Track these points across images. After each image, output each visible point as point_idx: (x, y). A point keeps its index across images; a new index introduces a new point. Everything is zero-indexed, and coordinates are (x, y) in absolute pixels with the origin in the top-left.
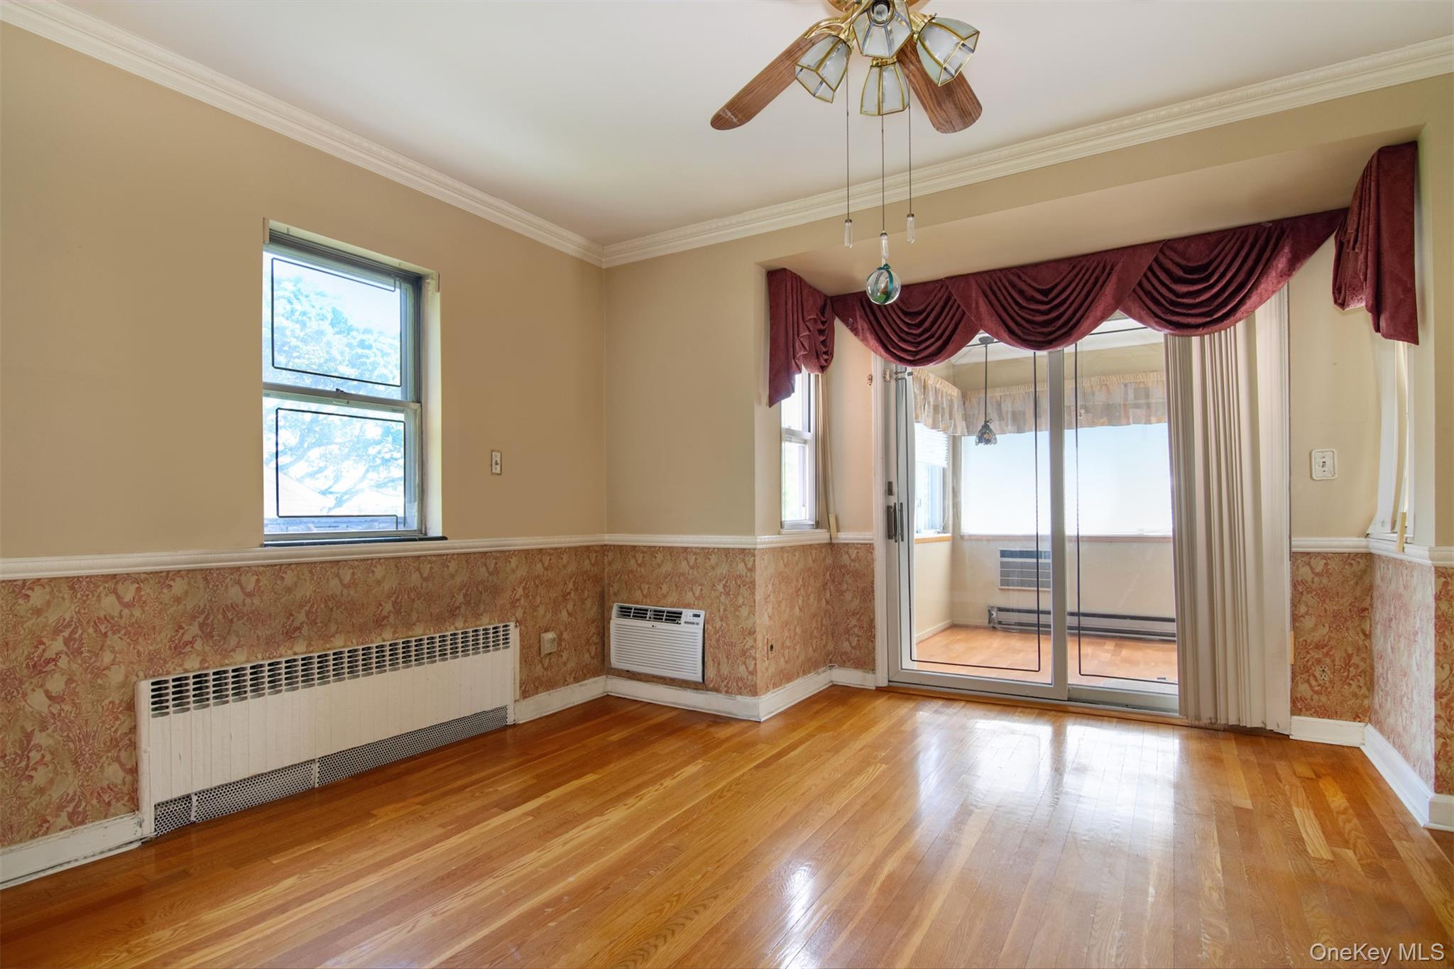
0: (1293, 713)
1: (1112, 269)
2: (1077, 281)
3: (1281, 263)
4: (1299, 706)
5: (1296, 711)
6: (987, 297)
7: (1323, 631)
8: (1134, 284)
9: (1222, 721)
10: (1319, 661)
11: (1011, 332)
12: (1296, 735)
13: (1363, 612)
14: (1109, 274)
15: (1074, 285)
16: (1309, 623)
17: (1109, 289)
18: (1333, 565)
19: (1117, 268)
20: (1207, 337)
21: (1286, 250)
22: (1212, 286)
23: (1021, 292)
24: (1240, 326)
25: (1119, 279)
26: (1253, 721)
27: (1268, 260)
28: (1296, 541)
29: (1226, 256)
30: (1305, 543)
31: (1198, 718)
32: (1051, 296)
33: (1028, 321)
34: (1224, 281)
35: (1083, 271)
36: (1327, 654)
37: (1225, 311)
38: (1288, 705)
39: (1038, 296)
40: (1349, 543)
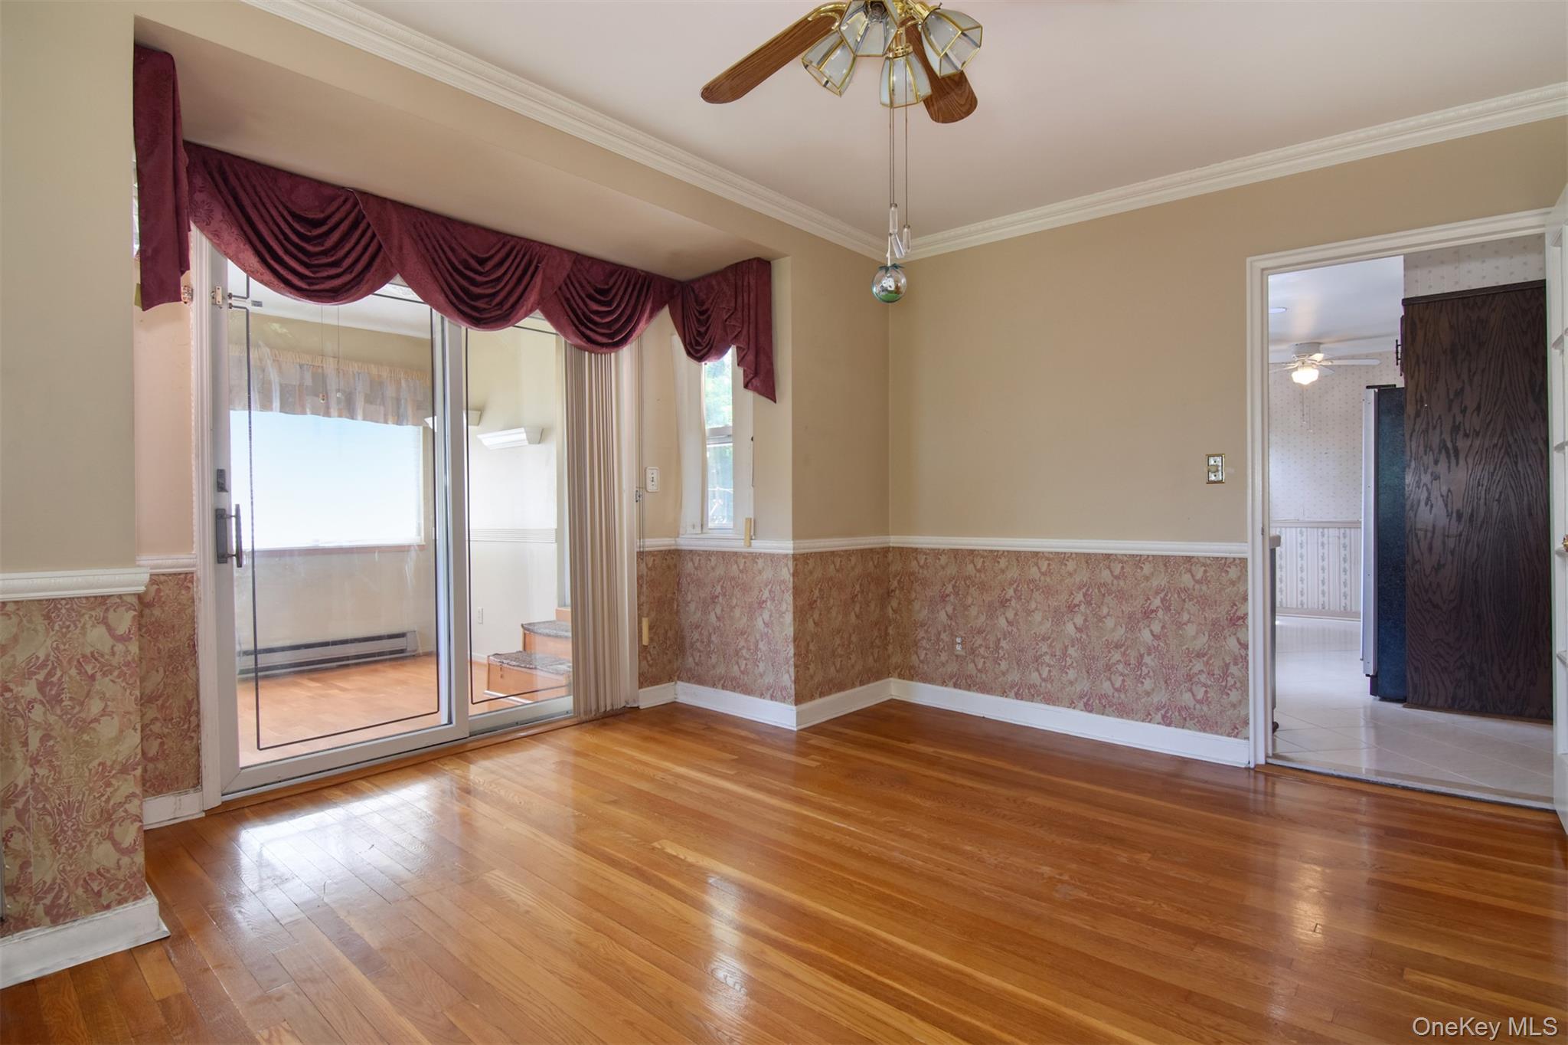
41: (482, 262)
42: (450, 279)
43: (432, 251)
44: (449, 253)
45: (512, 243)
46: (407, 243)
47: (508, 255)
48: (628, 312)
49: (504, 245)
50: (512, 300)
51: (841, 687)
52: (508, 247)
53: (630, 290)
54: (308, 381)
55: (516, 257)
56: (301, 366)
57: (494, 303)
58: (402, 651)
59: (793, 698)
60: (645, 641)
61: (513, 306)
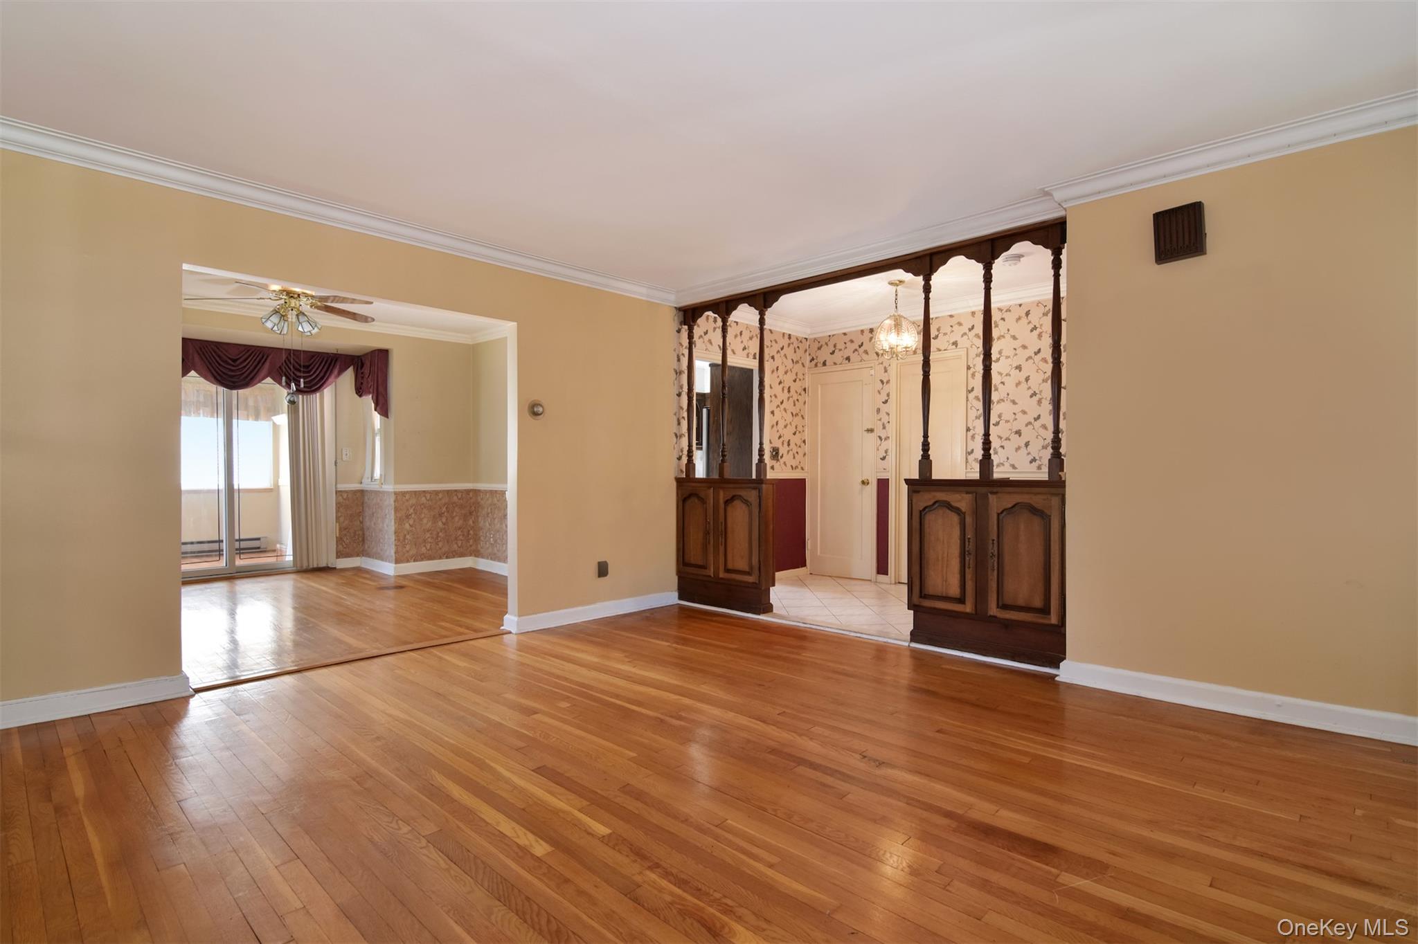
0: (337, 558)
1: (268, 357)
2: (250, 358)
3: (336, 372)
4: (340, 555)
5: (338, 557)
6: (199, 354)
7: (347, 522)
8: (277, 367)
9: (311, 566)
10: (345, 535)
11: (215, 378)
12: (339, 567)
13: (361, 514)
14: (266, 360)
15: (249, 360)
16: (342, 519)
17: (267, 365)
18: (350, 496)
19: (270, 357)
20: (305, 397)
21: (338, 367)
22: (311, 376)
23: (219, 356)
24: (318, 394)
25: (270, 363)
26: (323, 564)
27: (332, 370)
28: (339, 486)
29: (316, 363)
30: (341, 487)
31: (302, 567)
32: (238, 362)
33: (224, 373)
34: (315, 375)
35: (253, 354)
36: (348, 532)
37: (316, 387)
38: (335, 555)
39: (230, 361)
40: (354, 486)
41: (234, 361)
42: (217, 369)
43: (208, 358)
44: (218, 359)
45: (253, 350)
46: (196, 355)
47: (250, 355)
48: (322, 374)
49: (248, 351)
50: (251, 376)
51: (431, 558)
52: (250, 352)
53: (322, 365)
54: (201, 399)
55: (254, 356)
56: (198, 391)
57: (241, 378)
58: (259, 548)
59: (394, 561)
60: (338, 535)
61: (252, 379)
